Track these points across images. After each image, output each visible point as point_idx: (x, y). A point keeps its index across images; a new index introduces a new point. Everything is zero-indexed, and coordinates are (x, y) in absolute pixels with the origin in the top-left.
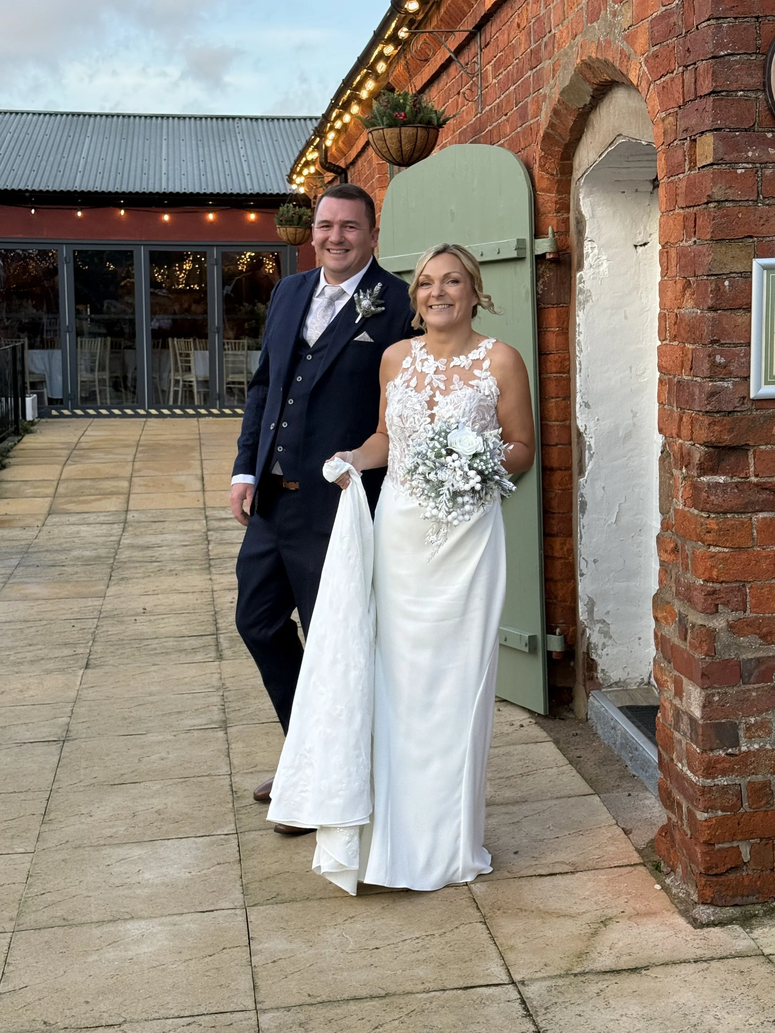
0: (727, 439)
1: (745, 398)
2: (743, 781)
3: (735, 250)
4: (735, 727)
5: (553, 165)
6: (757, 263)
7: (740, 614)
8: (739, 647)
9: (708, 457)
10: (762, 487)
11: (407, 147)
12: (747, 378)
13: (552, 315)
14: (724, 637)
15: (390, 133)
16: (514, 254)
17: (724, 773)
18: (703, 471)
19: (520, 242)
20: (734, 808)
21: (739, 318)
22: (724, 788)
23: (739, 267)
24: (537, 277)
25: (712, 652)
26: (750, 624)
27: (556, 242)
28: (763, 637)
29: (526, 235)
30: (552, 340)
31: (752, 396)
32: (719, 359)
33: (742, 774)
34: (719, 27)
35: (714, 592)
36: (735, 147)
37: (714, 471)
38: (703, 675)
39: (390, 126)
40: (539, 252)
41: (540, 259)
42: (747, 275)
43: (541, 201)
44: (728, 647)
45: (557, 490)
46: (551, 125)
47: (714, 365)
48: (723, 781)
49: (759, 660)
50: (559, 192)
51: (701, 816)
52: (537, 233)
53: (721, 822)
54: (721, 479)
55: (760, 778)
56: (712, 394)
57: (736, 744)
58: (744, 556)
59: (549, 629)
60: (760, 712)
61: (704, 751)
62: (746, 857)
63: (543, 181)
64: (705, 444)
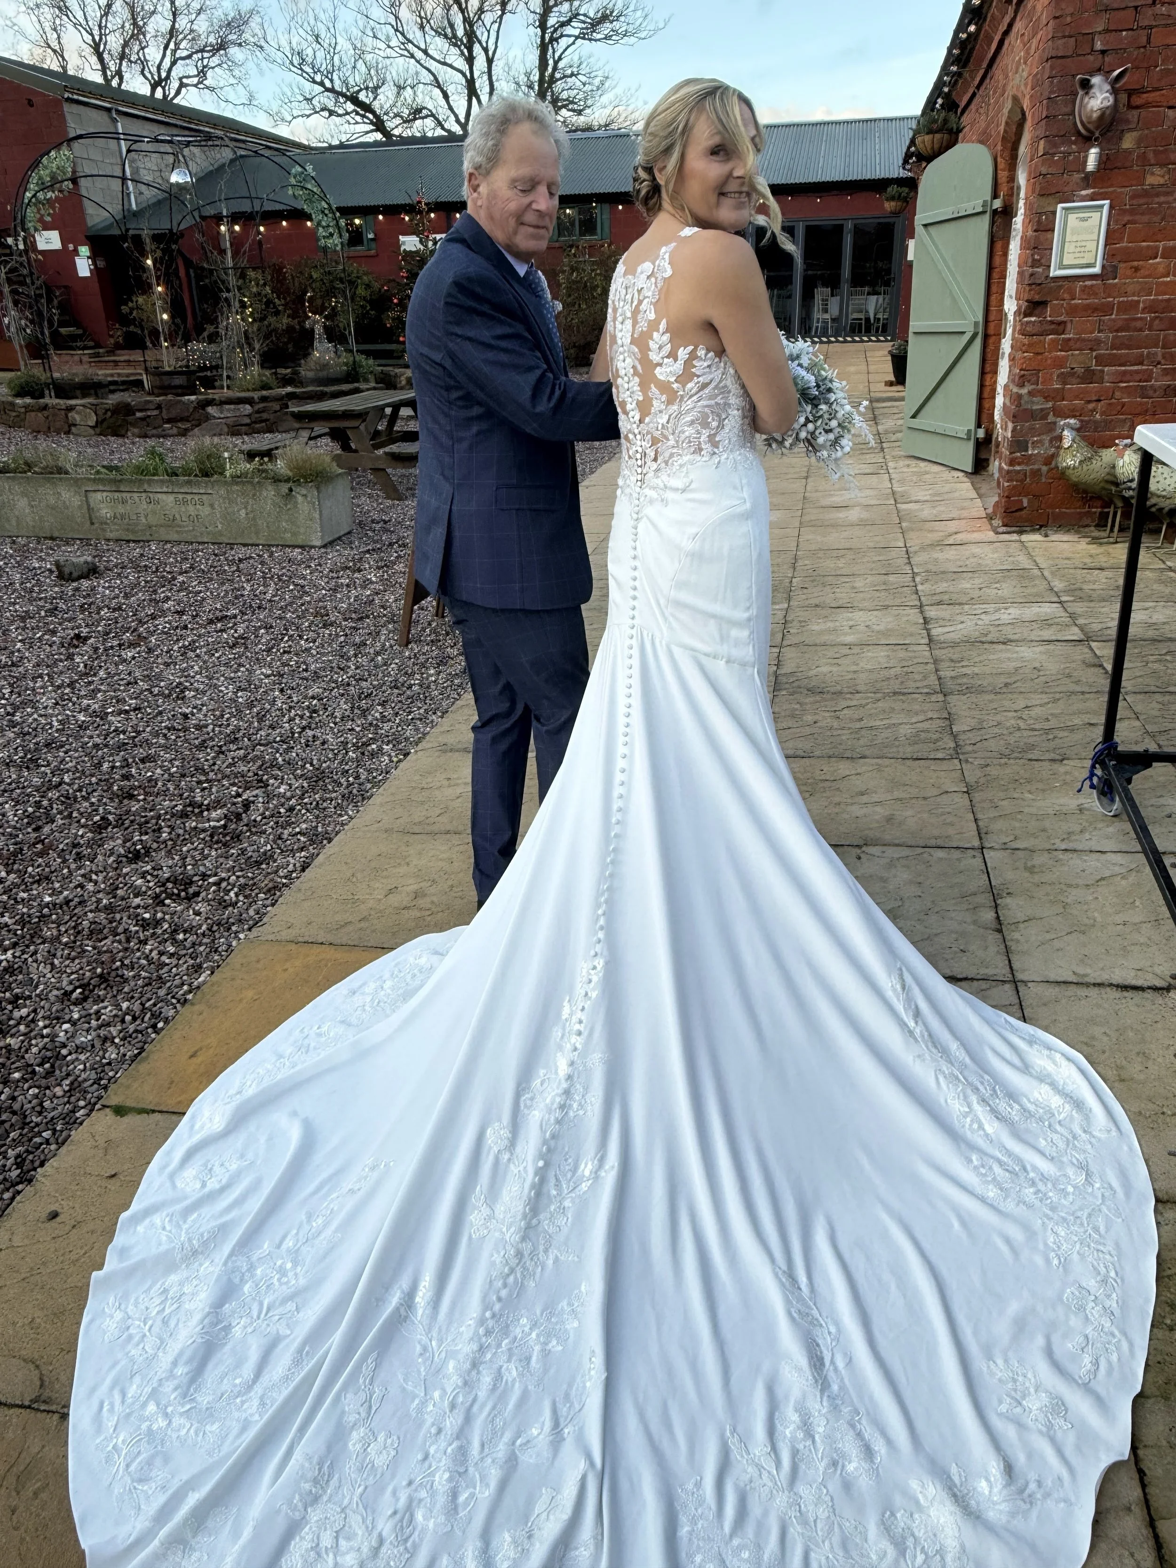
0: (1037, 298)
1: (1048, 276)
2: (1028, 468)
3: (1050, 199)
4: (1027, 442)
5: (1007, 154)
6: (1060, 206)
7: (1034, 387)
8: (1033, 402)
9: (1027, 308)
10: (1052, 322)
11: (936, 146)
12: (1049, 266)
13: (999, 245)
14: (1026, 398)
15: (928, 138)
16: (981, 209)
17: (1019, 464)
18: (1026, 316)
19: (985, 202)
20: (1022, 481)
21: (1049, 235)
22: (1018, 472)
23: (1051, 209)
24: (993, 223)
25: (1019, 405)
26: (1039, 391)
27: (1004, 200)
28: (1045, 398)
29: (988, 197)
30: (997, 260)
31: (1051, 275)
32: (1036, 257)
33: (1027, 464)
34: (1052, 82)
35: (1023, 376)
36: (1055, 145)
37: (1030, 315)
38: (1014, 416)
39: (928, 133)
40: (994, 207)
41: (995, 212)
42: (1054, 213)
43: (999, 176)
44: (1027, 402)
45: (991, 347)
46: (1005, 131)
47: (1034, 260)
48: (1018, 468)
49: (1042, 410)
50: (1010, 171)
51: (1006, 484)
52: (995, 196)
53: (1014, 487)
54: (1033, 319)
55: (1036, 467)
56: (1032, 275)
57: (1027, 450)
58: (1040, 357)
59: (979, 426)
60: (1039, 435)
61: (1011, 453)
62: (1025, 504)
63: (1002, 163)
64: (1027, 301)
